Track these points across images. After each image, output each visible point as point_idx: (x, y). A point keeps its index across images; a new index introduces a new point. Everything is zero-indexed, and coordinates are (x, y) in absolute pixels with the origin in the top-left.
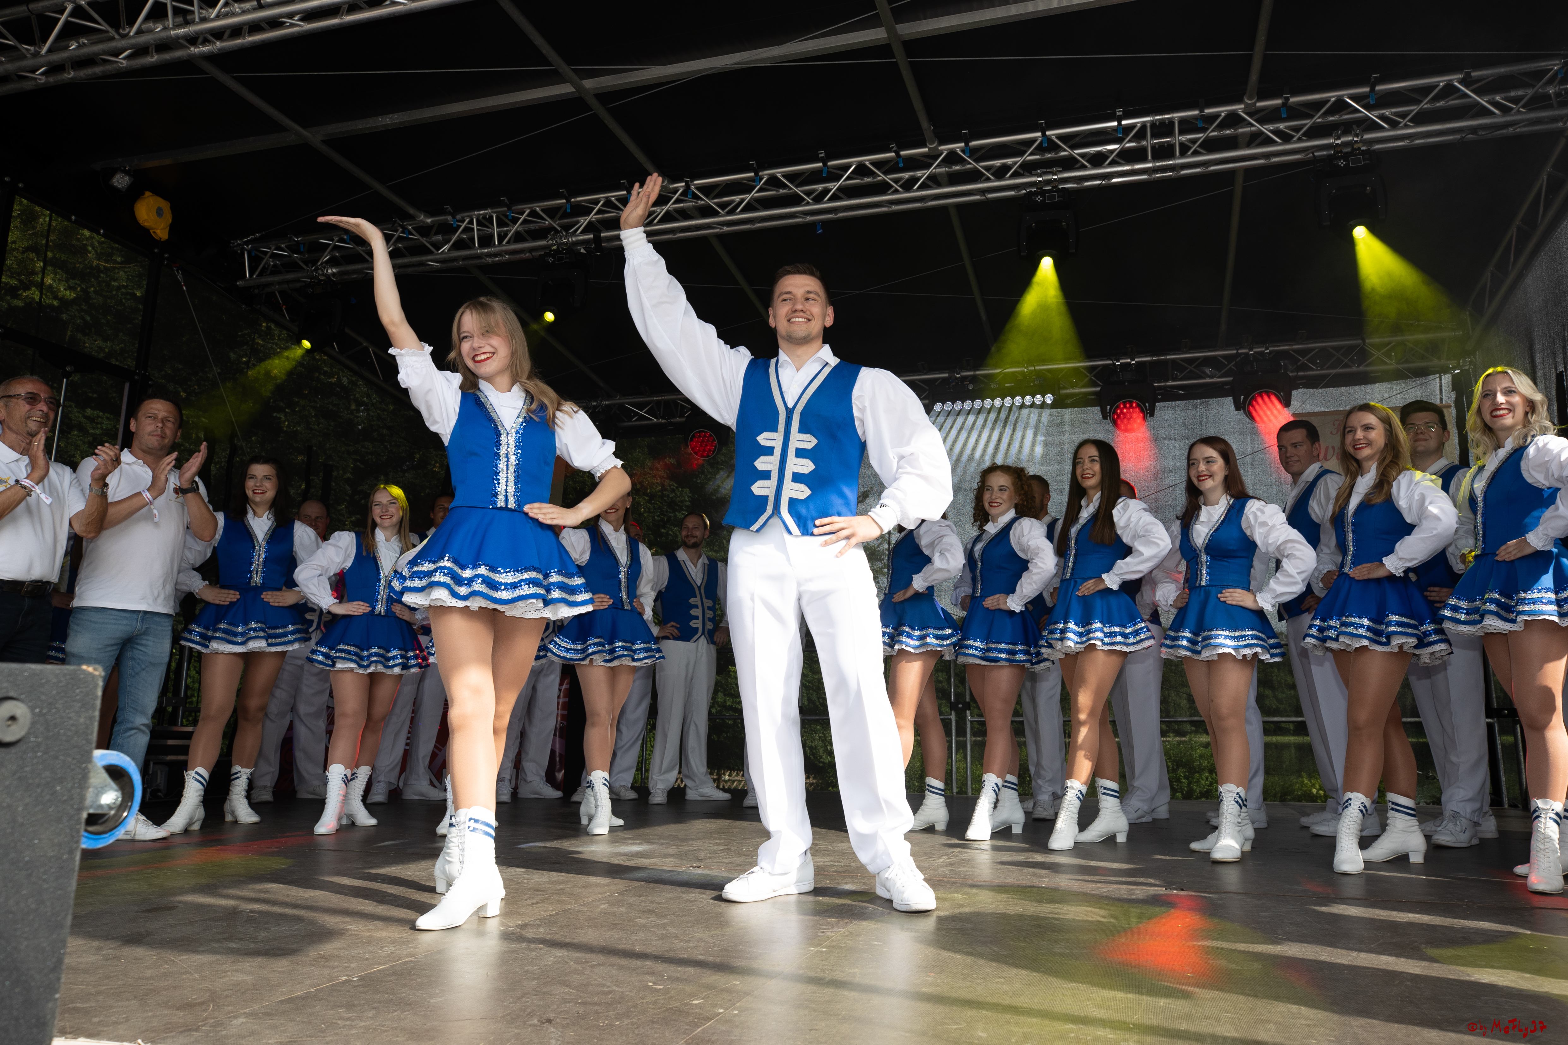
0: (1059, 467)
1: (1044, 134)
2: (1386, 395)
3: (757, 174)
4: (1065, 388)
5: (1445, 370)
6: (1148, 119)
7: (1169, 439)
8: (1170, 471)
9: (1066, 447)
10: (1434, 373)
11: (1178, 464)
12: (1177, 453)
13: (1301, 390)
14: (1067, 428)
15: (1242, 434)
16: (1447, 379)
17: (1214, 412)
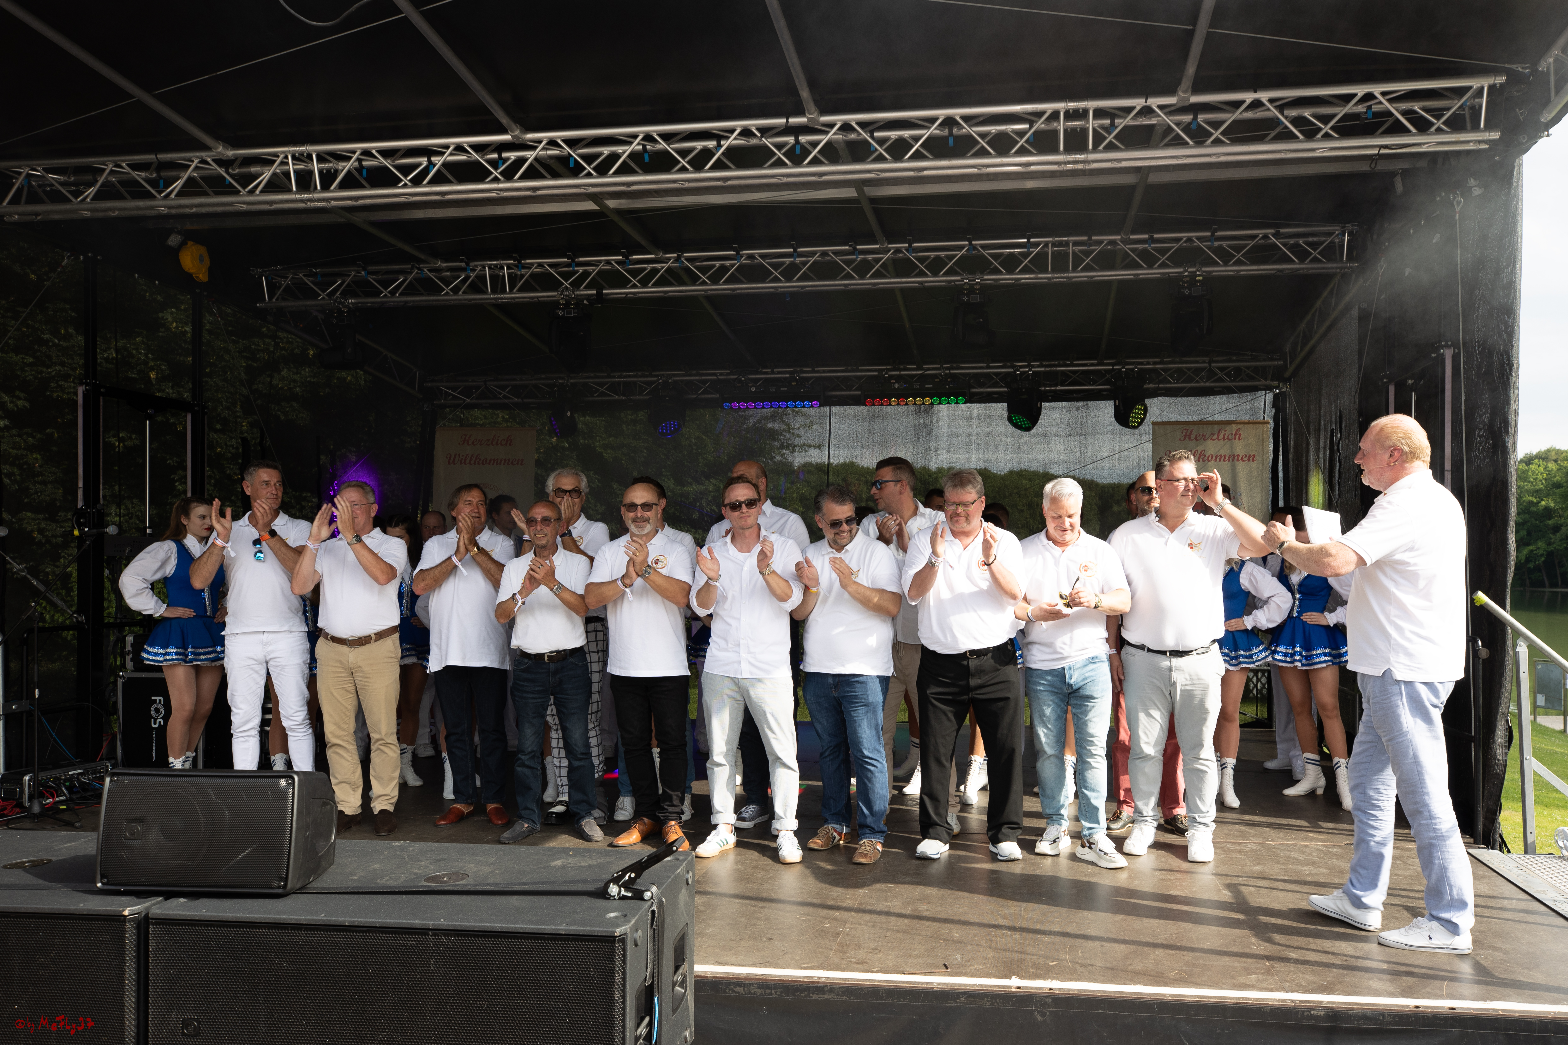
0: (967, 456)
1: (970, 244)
2: (1224, 407)
3: (738, 253)
4: (975, 388)
5: (1269, 388)
6: (1050, 239)
7: (1056, 436)
8: (1056, 463)
9: (973, 438)
10: (1261, 390)
11: (1062, 457)
12: (1062, 448)
13: (1160, 398)
14: (975, 422)
15: (1113, 434)
16: (1270, 396)
17: (1092, 414)
